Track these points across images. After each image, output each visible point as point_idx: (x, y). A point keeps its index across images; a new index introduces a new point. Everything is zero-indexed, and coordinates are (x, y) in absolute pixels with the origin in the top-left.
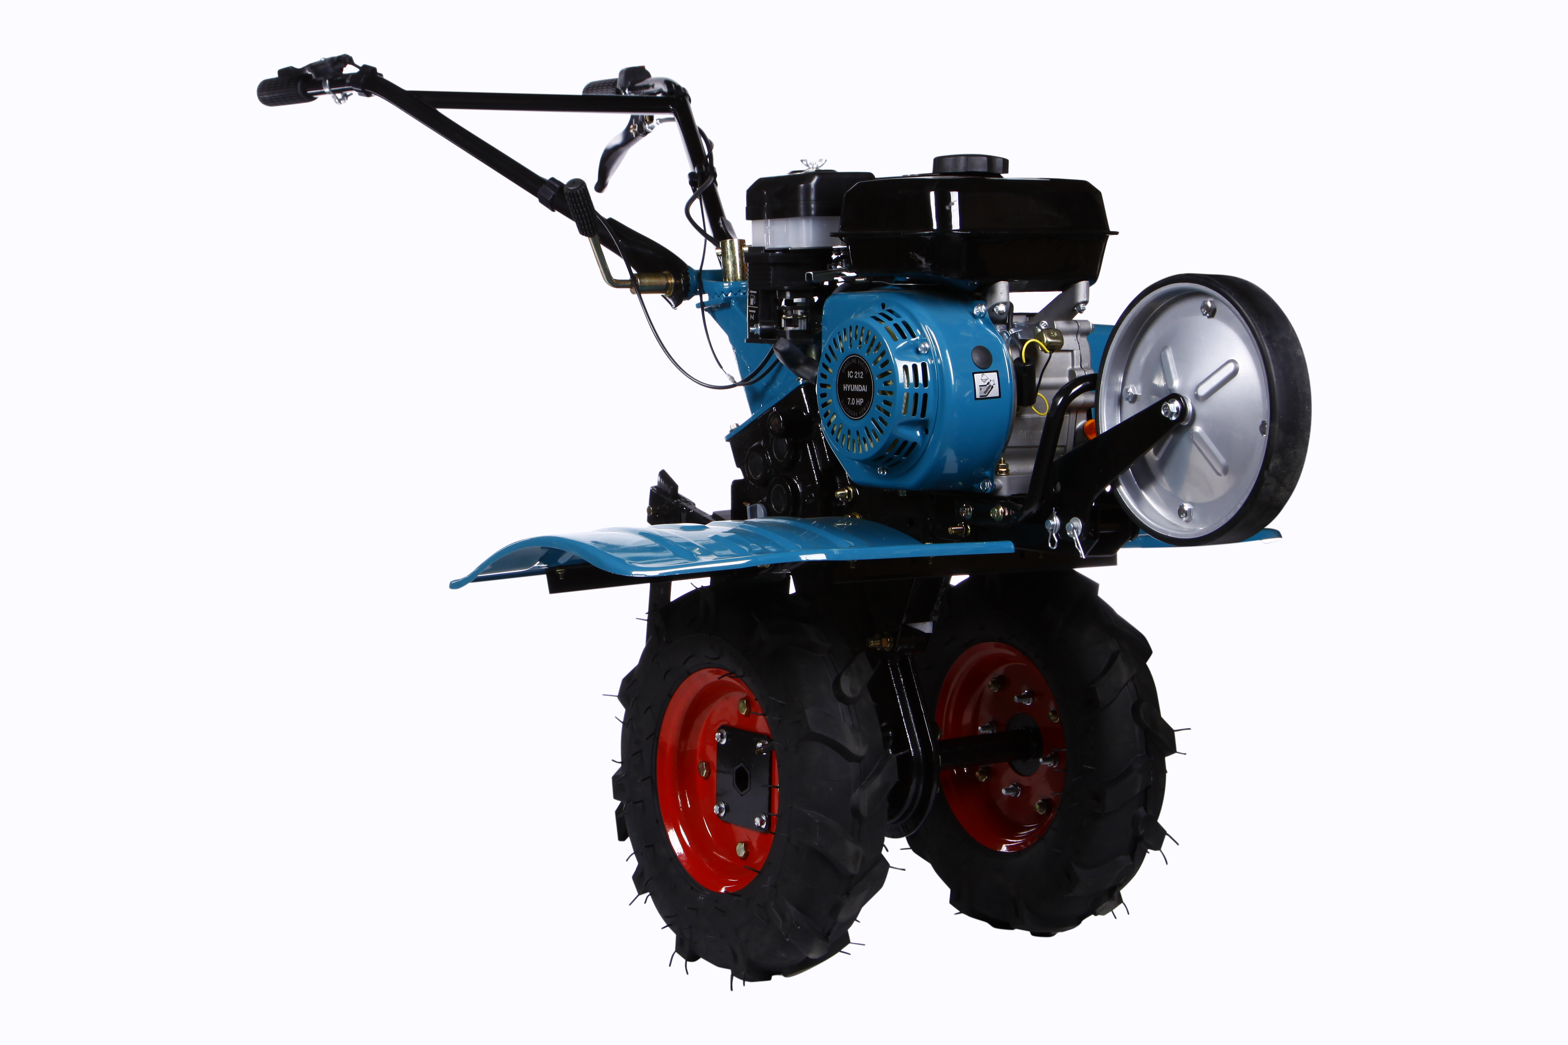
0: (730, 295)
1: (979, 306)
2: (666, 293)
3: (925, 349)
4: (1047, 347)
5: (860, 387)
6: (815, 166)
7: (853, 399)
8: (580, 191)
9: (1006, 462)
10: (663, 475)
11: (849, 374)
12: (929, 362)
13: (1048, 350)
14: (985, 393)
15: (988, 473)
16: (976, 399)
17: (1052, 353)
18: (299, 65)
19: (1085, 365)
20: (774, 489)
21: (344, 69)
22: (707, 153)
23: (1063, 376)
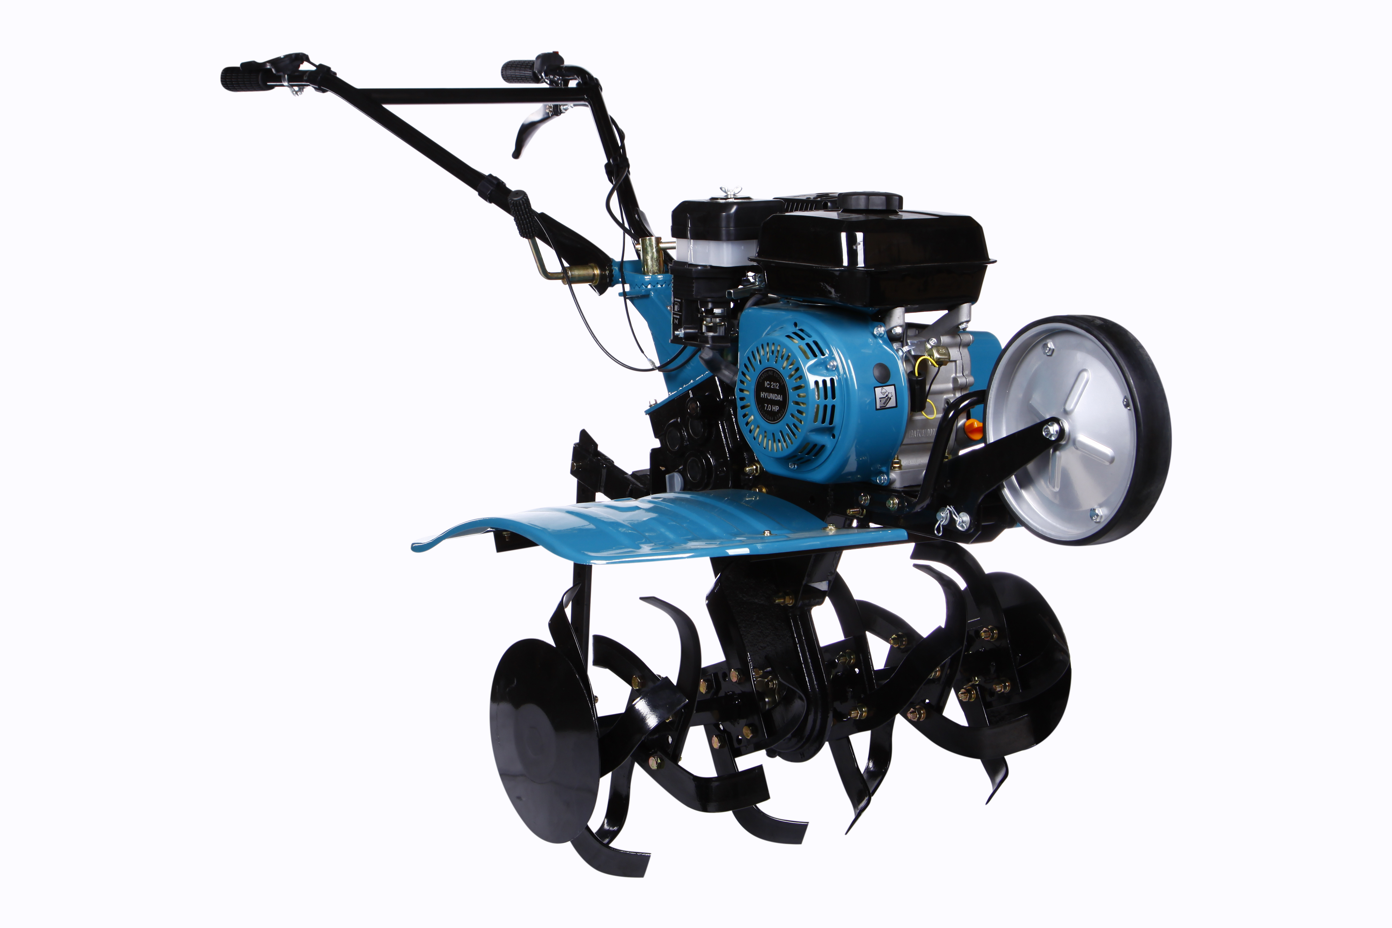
0: (649, 287)
1: (879, 327)
2: (592, 283)
3: (834, 366)
4: (936, 362)
5: (776, 396)
6: (733, 193)
7: (770, 405)
8: (523, 201)
9: (899, 458)
10: (584, 434)
11: (766, 384)
12: (835, 378)
13: (937, 365)
14: (884, 404)
15: (884, 469)
16: (877, 409)
17: (941, 366)
18: (260, 60)
19: (966, 372)
20: (689, 461)
21: (301, 65)
22: (620, 144)
23: (948, 382)
